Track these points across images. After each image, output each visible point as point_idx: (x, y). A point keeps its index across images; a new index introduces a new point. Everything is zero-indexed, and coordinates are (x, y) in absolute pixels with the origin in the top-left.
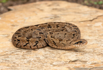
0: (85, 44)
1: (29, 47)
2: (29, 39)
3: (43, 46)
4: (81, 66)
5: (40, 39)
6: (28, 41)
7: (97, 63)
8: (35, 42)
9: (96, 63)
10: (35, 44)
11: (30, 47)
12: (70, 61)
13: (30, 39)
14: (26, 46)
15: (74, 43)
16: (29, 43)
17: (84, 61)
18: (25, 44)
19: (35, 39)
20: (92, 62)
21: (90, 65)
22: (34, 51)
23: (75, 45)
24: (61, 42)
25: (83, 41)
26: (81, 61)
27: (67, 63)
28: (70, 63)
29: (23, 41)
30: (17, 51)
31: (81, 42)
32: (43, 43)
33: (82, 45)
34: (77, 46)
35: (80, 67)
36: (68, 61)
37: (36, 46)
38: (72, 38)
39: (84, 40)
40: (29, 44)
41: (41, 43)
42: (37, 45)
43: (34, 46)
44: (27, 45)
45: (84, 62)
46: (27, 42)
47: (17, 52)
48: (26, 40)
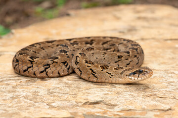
0: (147, 75)
1: (31, 73)
2: (34, 60)
3: (59, 73)
4: (98, 113)
5: (55, 60)
6: (32, 62)
7: (134, 110)
8: (44, 66)
9: (130, 110)
10: (42, 69)
11: (35, 74)
12: (86, 103)
13: (36, 59)
14: (27, 71)
15: (128, 74)
16: (32, 66)
17: (111, 105)
18: (25, 68)
19: (46, 61)
20: (125, 107)
21: (118, 112)
22: (42, 81)
23: (130, 77)
24: (105, 70)
25: (144, 70)
26: (106, 104)
27: (78, 106)
28: (86, 106)
29: (24, 62)
30: (12, 78)
31: (140, 72)
32: (59, 68)
33: (143, 78)
34: (133, 78)
35: (96, 114)
36: (82, 102)
37: (45, 72)
38: (116, 62)
39: (147, 68)
40: (32, 68)
41: (54, 68)
42: (47, 70)
43: (42, 72)
44: (29, 69)
45: (112, 107)
46: (29, 65)
47: (11, 80)
48: (28, 61)
